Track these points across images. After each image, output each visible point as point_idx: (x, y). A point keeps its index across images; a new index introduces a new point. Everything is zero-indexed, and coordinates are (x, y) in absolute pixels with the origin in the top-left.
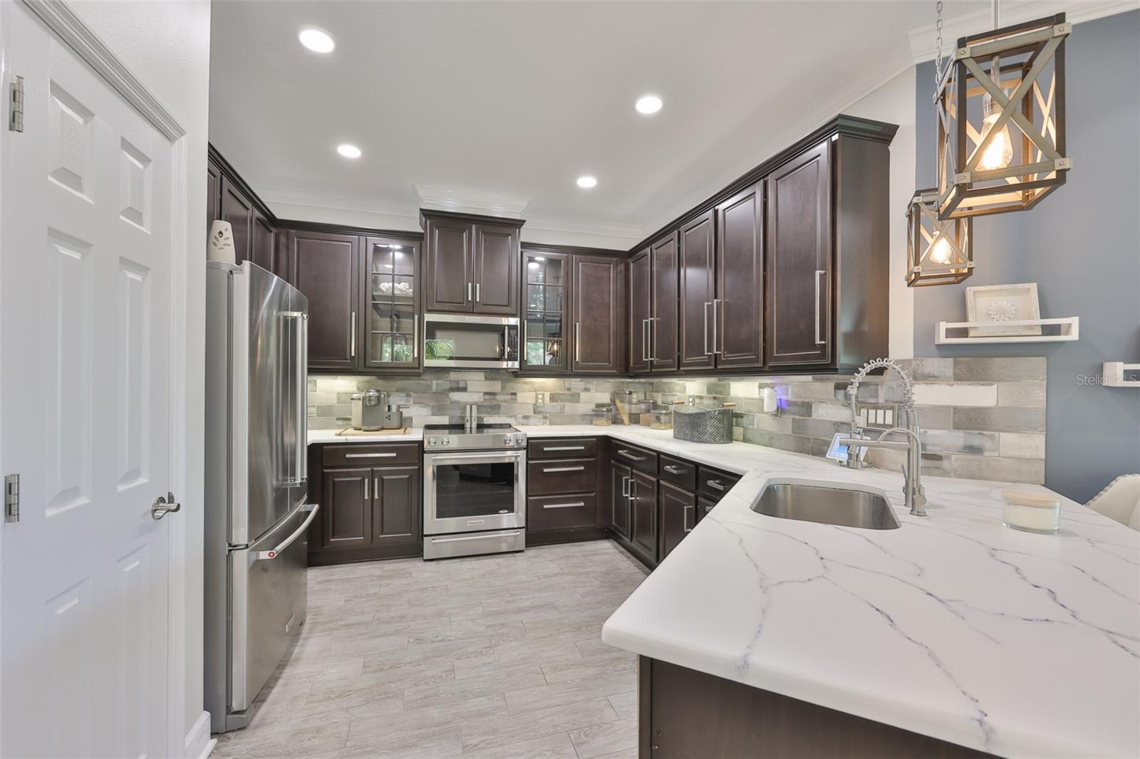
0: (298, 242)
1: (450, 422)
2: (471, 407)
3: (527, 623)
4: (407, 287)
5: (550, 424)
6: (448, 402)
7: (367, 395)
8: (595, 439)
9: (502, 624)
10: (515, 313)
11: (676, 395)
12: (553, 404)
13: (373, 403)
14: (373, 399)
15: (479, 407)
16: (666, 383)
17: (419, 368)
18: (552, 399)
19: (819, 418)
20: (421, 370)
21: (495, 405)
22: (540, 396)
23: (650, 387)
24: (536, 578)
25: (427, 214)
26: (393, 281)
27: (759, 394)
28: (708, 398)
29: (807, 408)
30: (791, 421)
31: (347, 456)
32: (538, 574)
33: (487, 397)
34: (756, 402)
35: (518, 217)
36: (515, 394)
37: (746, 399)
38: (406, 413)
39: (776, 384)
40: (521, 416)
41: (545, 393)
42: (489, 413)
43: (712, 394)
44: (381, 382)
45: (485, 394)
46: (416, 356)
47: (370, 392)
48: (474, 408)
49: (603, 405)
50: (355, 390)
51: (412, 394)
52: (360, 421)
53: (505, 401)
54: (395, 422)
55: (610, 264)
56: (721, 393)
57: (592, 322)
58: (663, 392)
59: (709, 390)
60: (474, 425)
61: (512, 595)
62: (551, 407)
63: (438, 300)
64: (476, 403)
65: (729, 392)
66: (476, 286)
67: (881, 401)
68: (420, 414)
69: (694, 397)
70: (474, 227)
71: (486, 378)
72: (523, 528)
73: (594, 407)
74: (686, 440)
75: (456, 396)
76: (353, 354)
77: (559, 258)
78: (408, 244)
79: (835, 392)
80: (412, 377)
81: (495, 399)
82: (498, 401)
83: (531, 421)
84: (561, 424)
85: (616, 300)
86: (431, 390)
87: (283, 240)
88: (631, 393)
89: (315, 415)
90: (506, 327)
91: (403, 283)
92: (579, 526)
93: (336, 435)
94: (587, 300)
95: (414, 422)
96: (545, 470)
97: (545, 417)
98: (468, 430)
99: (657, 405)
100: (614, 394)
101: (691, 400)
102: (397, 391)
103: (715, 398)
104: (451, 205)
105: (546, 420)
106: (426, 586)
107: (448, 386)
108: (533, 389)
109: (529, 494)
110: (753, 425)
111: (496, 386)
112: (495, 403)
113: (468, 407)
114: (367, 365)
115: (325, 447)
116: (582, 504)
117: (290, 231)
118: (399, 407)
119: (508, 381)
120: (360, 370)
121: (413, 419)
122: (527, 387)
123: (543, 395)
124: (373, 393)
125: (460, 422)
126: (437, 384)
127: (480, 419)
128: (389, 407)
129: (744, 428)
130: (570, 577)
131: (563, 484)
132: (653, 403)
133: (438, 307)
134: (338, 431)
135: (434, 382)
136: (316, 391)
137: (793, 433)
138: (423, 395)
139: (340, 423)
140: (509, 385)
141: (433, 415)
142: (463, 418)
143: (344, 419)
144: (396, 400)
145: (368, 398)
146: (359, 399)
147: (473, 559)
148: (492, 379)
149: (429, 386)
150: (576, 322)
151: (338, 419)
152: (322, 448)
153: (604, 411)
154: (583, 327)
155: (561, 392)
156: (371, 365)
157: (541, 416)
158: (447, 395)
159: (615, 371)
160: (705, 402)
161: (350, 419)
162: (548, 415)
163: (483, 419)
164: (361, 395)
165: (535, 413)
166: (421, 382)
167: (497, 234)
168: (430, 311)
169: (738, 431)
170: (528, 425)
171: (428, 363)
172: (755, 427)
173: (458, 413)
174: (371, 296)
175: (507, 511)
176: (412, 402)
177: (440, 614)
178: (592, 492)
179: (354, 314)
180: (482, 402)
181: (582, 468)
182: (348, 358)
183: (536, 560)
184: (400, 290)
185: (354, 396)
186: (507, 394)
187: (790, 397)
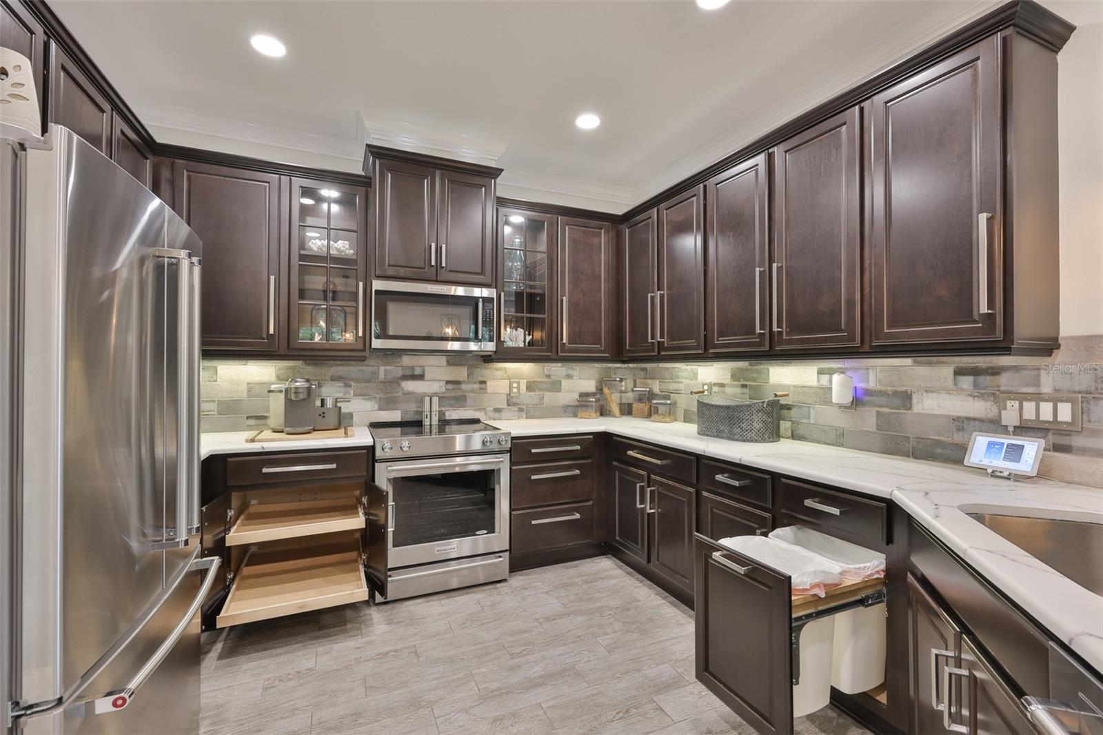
0: (189, 178)
1: (402, 418)
2: (431, 399)
3: (548, 707)
4: (347, 247)
5: (526, 418)
6: (400, 394)
7: (293, 386)
8: (591, 437)
9: (514, 715)
10: (490, 282)
11: (682, 382)
12: (531, 393)
13: (301, 396)
14: (301, 390)
15: (441, 398)
16: (666, 369)
17: (364, 350)
18: (530, 387)
19: (925, 412)
20: (367, 353)
21: (460, 396)
22: (515, 385)
23: (642, 373)
24: (536, 624)
25: (376, 152)
26: (329, 238)
27: (818, 381)
28: (732, 386)
29: (905, 399)
30: (875, 414)
31: (265, 470)
32: (537, 616)
33: (450, 386)
34: (813, 391)
35: (493, 165)
36: (485, 382)
37: (795, 386)
38: (346, 409)
39: (847, 369)
40: (492, 409)
41: (521, 381)
42: (452, 406)
43: (739, 380)
44: (309, 369)
45: (448, 382)
46: (360, 334)
47: (296, 382)
48: (435, 400)
49: (587, 395)
50: (274, 379)
51: (352, 383)
52: (282, 420)
53: (472, 391)
54: (332, 419)
55: (601, 229)
56: (754, 380)
57: (581, 296)
58: (662, 380)
59: (734, 376)
60: (435, 421)
61: (513, 656)
62: (527, 398)
63: (391, 263)
64: (436, 394)
65: (769, 380)
66: (441, 248)
67: (1046, 389)
68: (363, 409)
69: (711, 385)
70: (438, 173)
71: (449, 364)
72: (506, 551)
73: (578, 396)
74: (722, 438)
75: (410, 386)
76: (271, 331)
77: (541, 220)
78: (349, 189)
79: (955, 378)
80: (353, 363)
81: (460, 389)
82: (463, 391)
83: (503, 414)
84: (539, 418)
85: (607, 272)
86: (378, 378)
87: (165, 173)
88: (621, 380)
89: (215, 413)
90: (481, 300)
91: (340, 242)
92: (573, 543)
93: (247, 441)
94: (575, 270)
95: (355, 419)
96: (533, 477)
97: (521, 410)
98: (427, 429)
99: (653, 394)
100: (601, 382)
101: (706, 387)
102: (333, 379)
103: (744, 386)
104: (407, 143)
105: (521, 413)
106: (386, 649)
107: (399, 372)
108: (506, 376)
109: (512, 508)
110: (809, 418)
111: (461, 373)
112: (459, 393)
113: (427, 399)
114: (291, 346)
115: (230, 459)
116: (577, 516)
117: (176, 160)
118: (336, 401)
119: (476, 367)
120: (281, 352)
121: (354, 415)
122: (499, 374)
123: (518, 383)
124: (300, 383)
125: (416, 418)
126: (385, 371)
127: (441, 414)
128: (323, 401)
129: (793, 422)
130: (580, 619)
131: (554, 494)
132: (649, 391)
133: (391, 272)
134: (250, 434)
135: (382, 369)
136: (216, 381)
137: (877, 429)
138: (368, 384)
139: (252, 422)
140: (477, 372)
141: (380, 409)
142: (421, 413)
143: (257, 418)
144: (330, 392)
145: (293, 390)
146: (281, 391)
147: (443, 596)
148: (455, 365)
149: (376, 374)
150: (562, 296)
151: (248, 418)
152: (226, 460)
153: (592, 402)
154: (570, 302)
155: (539, 380)
156: (297, 346)
157: (516, 408)
158: (399, 385)
159: (608, 355)
160: (728, 390)
161: (265, 418)
162: (524, 407)
163: (444, 414)
164: (283, 386)
165: (508, 405)
166: (364, 368)
167: (466, 184)
168: (379, 277)
169: (785, 426)
170: (500, 419)
171: (377, 344)
172: (812, 421)
173: (412, 407)
174: (297, 256)
175: (486, 532)
176: (352, 395)
177: (415, 704)
178: (588, 501)
179: (272, 278)
180: (444, 393)
181: (577, 472)
182: (264, 335)
183: (527, 593)
184: (338, 250)
185: (273, 387)
186: (475, 383)
187: (872, 385)
